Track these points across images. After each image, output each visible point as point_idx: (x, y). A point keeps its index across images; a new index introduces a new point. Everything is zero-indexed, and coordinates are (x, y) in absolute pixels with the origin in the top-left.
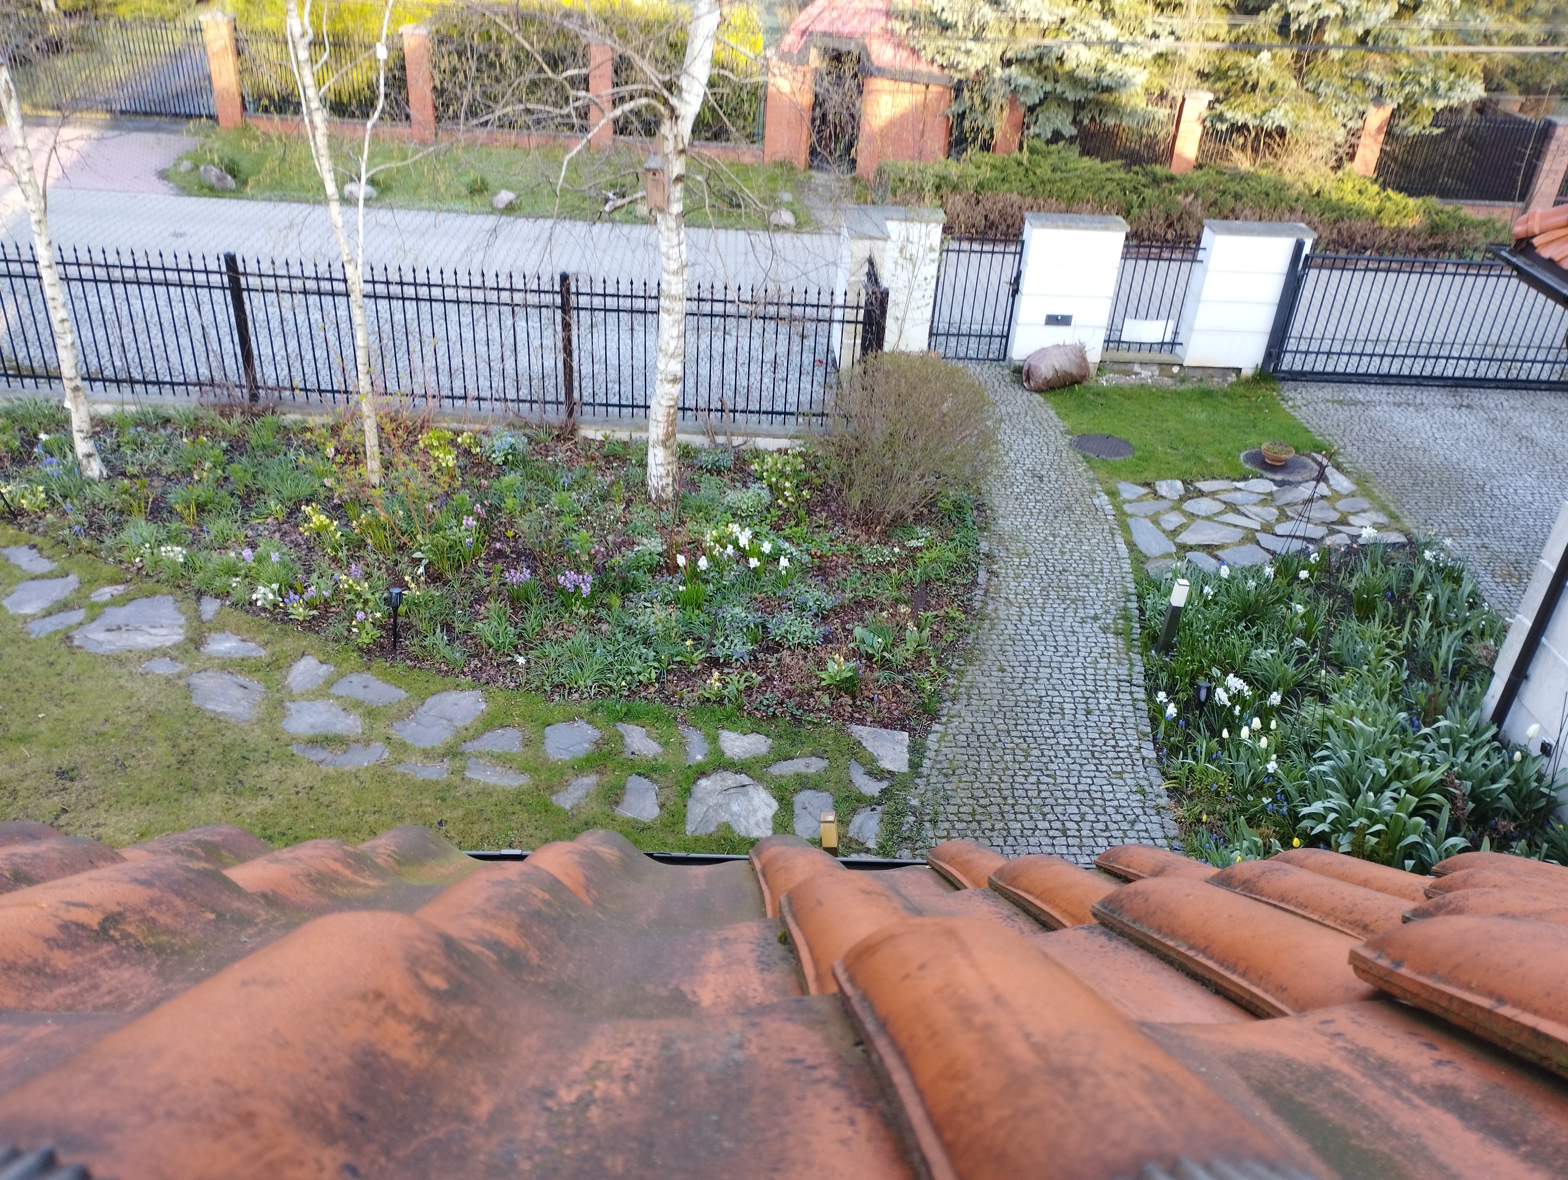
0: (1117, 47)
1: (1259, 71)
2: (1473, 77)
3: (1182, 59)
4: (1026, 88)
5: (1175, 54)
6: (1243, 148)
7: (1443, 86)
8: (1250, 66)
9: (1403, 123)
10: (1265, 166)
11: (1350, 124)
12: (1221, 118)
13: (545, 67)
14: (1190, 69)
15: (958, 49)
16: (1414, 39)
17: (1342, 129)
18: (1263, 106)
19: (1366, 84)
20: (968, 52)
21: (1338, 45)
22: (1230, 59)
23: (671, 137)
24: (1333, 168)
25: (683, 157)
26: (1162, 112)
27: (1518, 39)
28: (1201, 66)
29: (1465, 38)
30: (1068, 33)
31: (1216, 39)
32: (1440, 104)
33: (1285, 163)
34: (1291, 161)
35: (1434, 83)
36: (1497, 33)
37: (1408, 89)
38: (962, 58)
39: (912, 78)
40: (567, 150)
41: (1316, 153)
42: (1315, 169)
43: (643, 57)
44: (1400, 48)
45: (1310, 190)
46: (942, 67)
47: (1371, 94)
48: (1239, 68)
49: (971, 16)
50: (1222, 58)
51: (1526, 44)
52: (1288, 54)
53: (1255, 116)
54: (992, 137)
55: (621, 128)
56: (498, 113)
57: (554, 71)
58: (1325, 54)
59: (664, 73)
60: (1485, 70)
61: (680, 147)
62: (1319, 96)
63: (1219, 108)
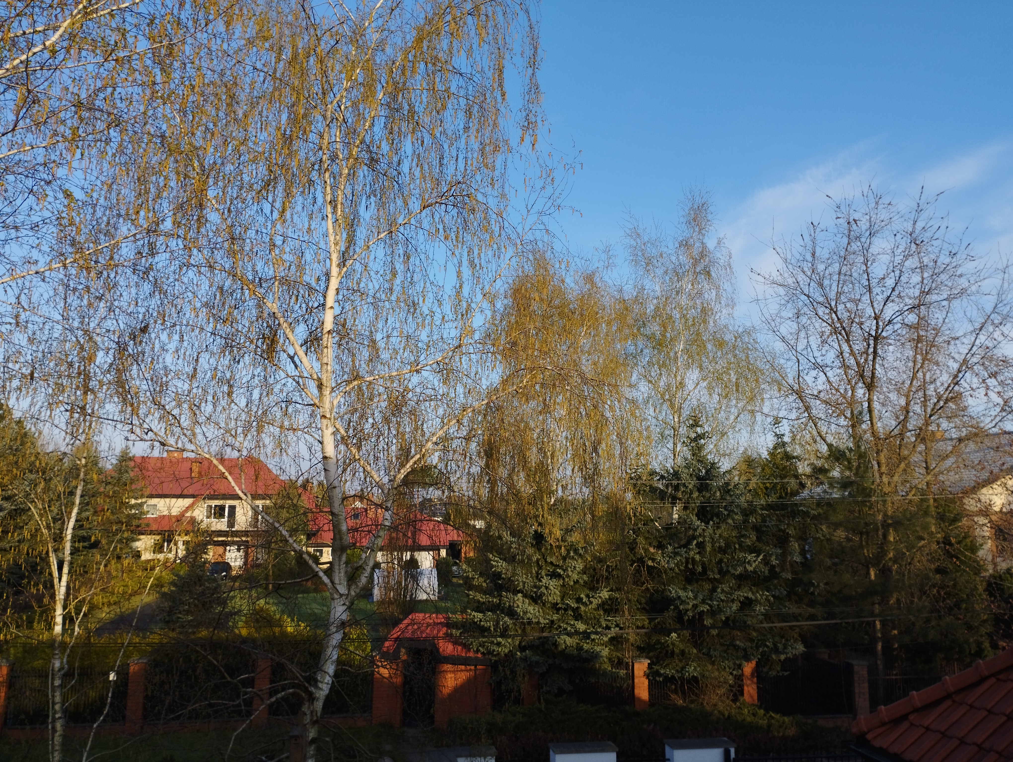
0: (586, 635)
1: (673, 644)
2: (795, 641)
3: (627, 640)
4: (537, 663)
5: (621, 637)
6: (676, 692)
7: (780, 646)
8: (667, 641)
9: (765, 670)
10: (692, 702)
11: (735, 672)
12: (657, 673)
13: (226, 675)
14: (632, 645)
15: (492, 643)
16: (755, 621)
17: (731, 677)
18: (681, 665)
19: (737, 648)
20: (499, 644)
21: (713, 627)
22: (654, 639)
23: (308, 712)
24: (732, 701)
25: (316, 727)
26: (623, 672)
27: (812, 617)
28: (638, 643)
29: (783, 618)
30: (557, 629)
31: (643, 627)
32: (783, 657)
33: (703, 699)
34: (706, 698)
35: (775, 644)
36: (800, 615)
37: (761, 649)
38: (495, 648)
39: (465, 661)
40: (235, 730)
41: (720, 691)
42: (723, 702)
43: (293, 663)
44: (749, 626)
45: (724, 715)
46: (483, 653)
47: (740, 654)
48: (661, 643)
49: (498, 623)
50: (649, 638)
51: (818, 620)
52: (686, 633)
53: (677, 671)
54: (520, 694)
55: (274, 710)
56: (190, 708)
57: (231, 677)
58: (708, 632)
59: (306, 672)
60: (800, 635)
61: (315, 718)
62: (711, 657)
63: (656, 667)
